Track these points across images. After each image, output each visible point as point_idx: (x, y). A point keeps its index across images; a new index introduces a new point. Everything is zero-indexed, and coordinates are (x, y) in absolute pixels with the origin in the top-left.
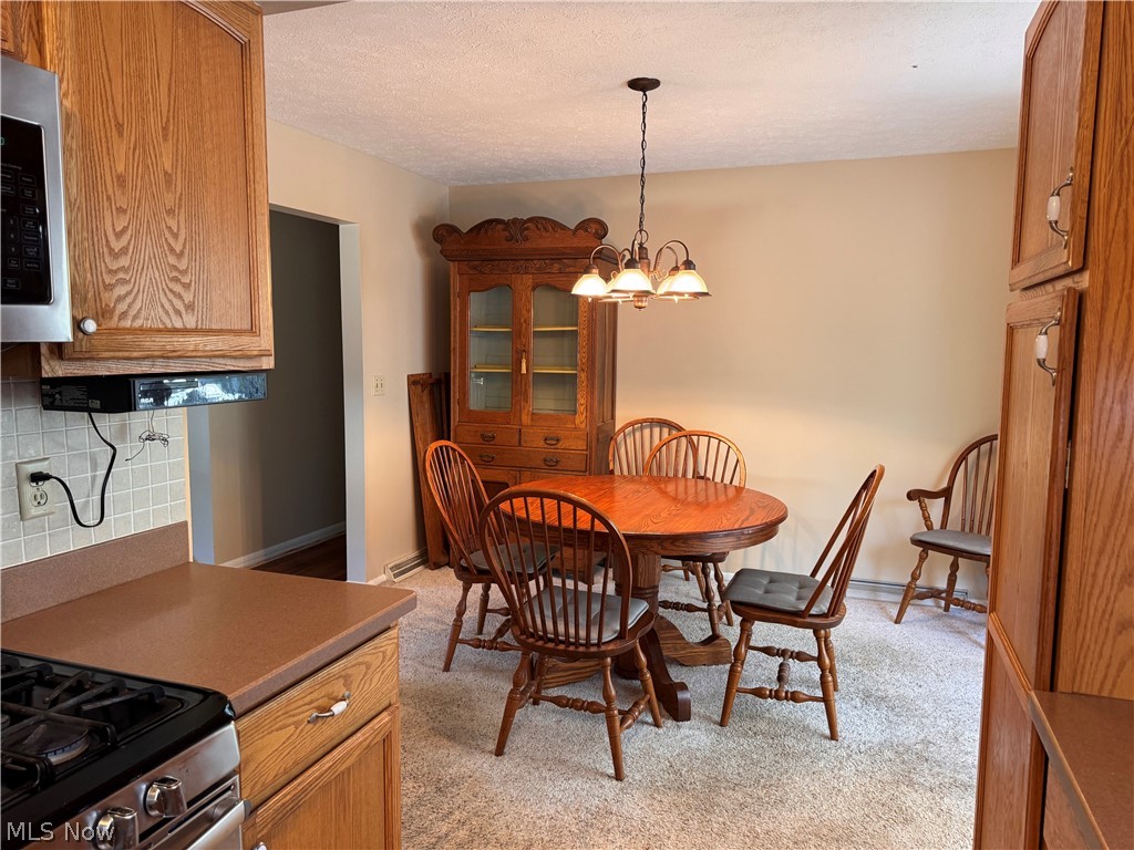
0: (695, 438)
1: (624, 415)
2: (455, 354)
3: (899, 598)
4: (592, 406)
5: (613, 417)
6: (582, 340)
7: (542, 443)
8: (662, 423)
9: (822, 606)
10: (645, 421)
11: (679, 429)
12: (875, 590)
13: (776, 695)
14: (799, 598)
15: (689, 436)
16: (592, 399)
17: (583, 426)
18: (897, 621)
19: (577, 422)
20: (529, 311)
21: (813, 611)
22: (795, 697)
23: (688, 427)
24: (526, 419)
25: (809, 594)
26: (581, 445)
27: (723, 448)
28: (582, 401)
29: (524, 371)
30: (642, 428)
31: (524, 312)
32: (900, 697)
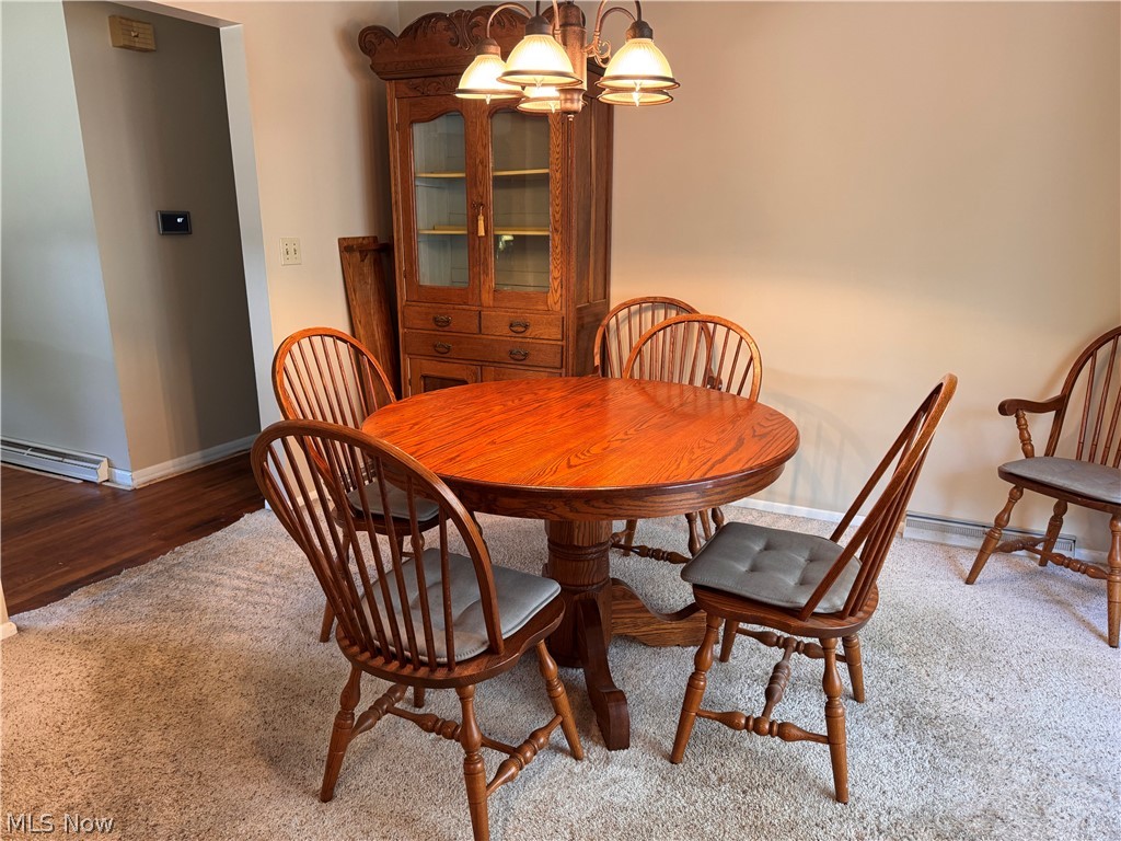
0: (711, 326)
1: (619, 292)
2: (397, 210)
4: (568, 280)
5: (606, 295)
6: (555, 187)
7: (506, 330)
8: (669, 303)
9: (837, 599)
10: (645, 300)
11: (691, 310)
13: (755, 726)
14: (803, 582)
15: (704, 322)
16: (569, 270)
17: (557, 308)
18: (970, 581)
19: (550, 301)
20: (485, 147)
21: (820, 608)
22: (783, 731)
23: (704, 310)
24: (487, 298)
25: (820, 573)
26: (555, 333)
28: (556, 274)
29: (482, 232)
30: (640, 311)
31: (480, 149)
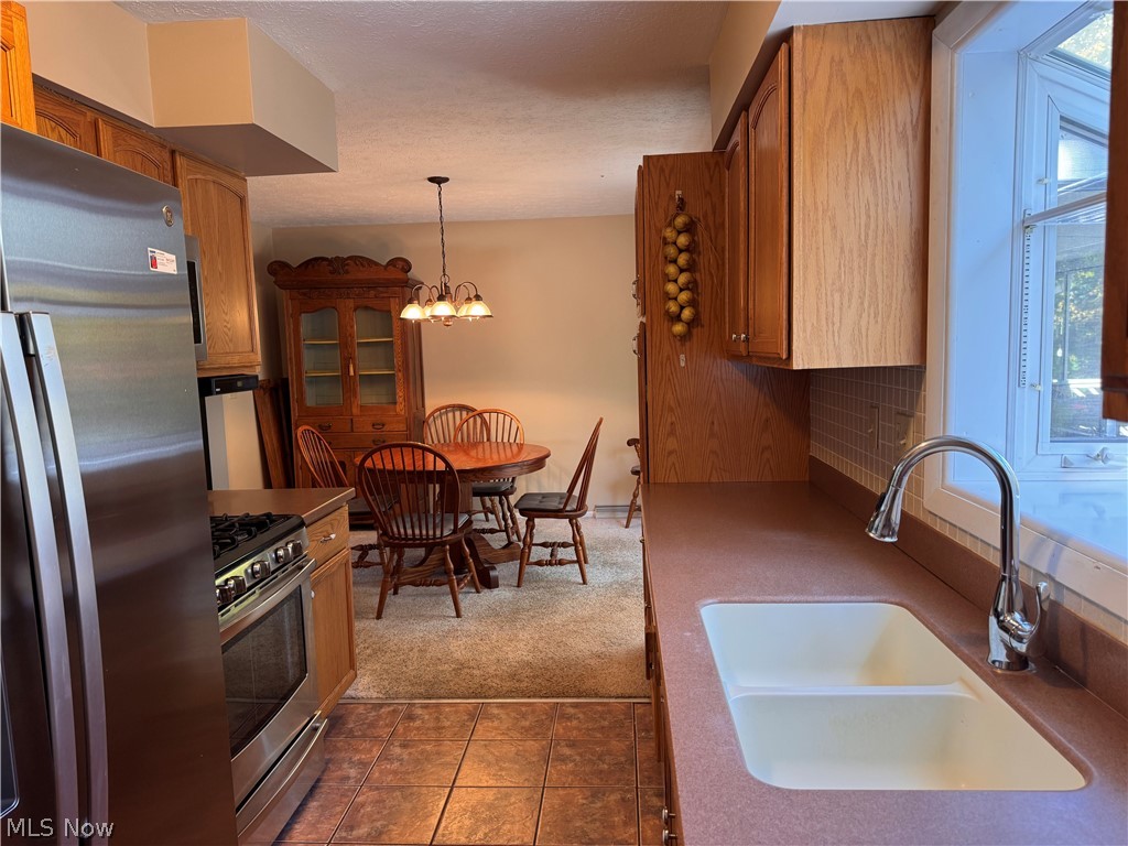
0: (486, 416)
1: (431, 404)
2: (291, 363)
3: (626, 515)
4: (409, 398)
5: (423, 406)
6: (398, 348)
7: (371, 428)
8: (462, 408)
9: (573, 505)
10: (449, 406)
11: (474, 410)
12: (614, 511)
13: (550, 563)
14: (560, 503)
15: (480, 414)
16: (408, 392)
17: (403, 413)
18: (627, 527)
19: (398, 410)
20: (352, 327)
21: (568, 508)
22: (561, 563)
23: (479, 408)
24: (355, 411)
25: (564, 500)
26: (402, 427)
27: (508, 419)
28: (401, 394)
29: (352, 373)
30: (447, 413)
31: (349, 328)
32: (624, 562)
